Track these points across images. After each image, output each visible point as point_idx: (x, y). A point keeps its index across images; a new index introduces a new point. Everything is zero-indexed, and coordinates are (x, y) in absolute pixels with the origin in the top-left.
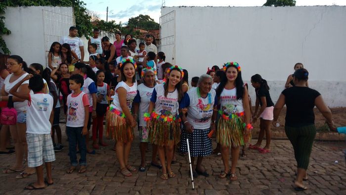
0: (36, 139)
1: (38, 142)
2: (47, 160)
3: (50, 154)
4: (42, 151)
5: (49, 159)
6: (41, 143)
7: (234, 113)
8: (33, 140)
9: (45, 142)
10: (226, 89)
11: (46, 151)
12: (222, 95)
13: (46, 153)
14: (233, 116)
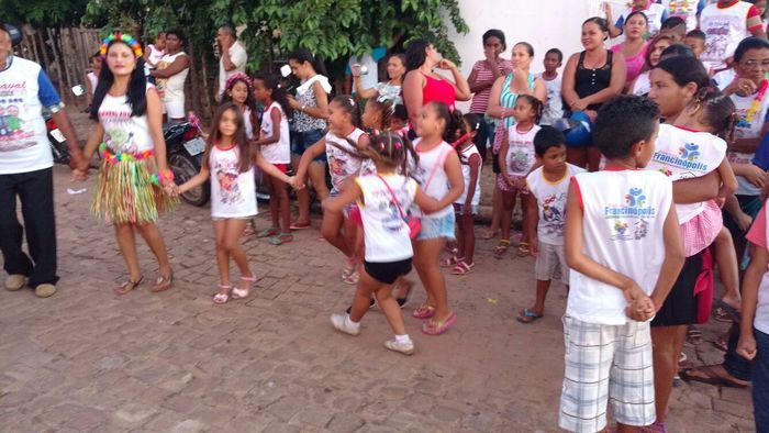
0: (591, 339)
1: (597, 351)
2: (624, 417)
3: (636, 400)
4: (606, 383)
5: (630, 414)
6: (609, 352)
7: (126, 152)
8: (581, 339)
9: (621, 353)
10: (112, 95)
11: (623, 385)
12: (102, 109)
13: (622, 393)
14: (124, 157)
